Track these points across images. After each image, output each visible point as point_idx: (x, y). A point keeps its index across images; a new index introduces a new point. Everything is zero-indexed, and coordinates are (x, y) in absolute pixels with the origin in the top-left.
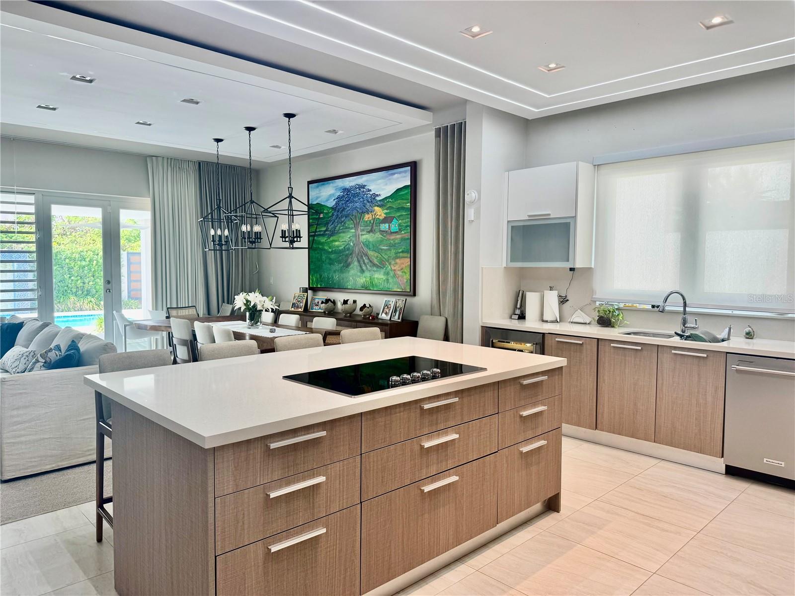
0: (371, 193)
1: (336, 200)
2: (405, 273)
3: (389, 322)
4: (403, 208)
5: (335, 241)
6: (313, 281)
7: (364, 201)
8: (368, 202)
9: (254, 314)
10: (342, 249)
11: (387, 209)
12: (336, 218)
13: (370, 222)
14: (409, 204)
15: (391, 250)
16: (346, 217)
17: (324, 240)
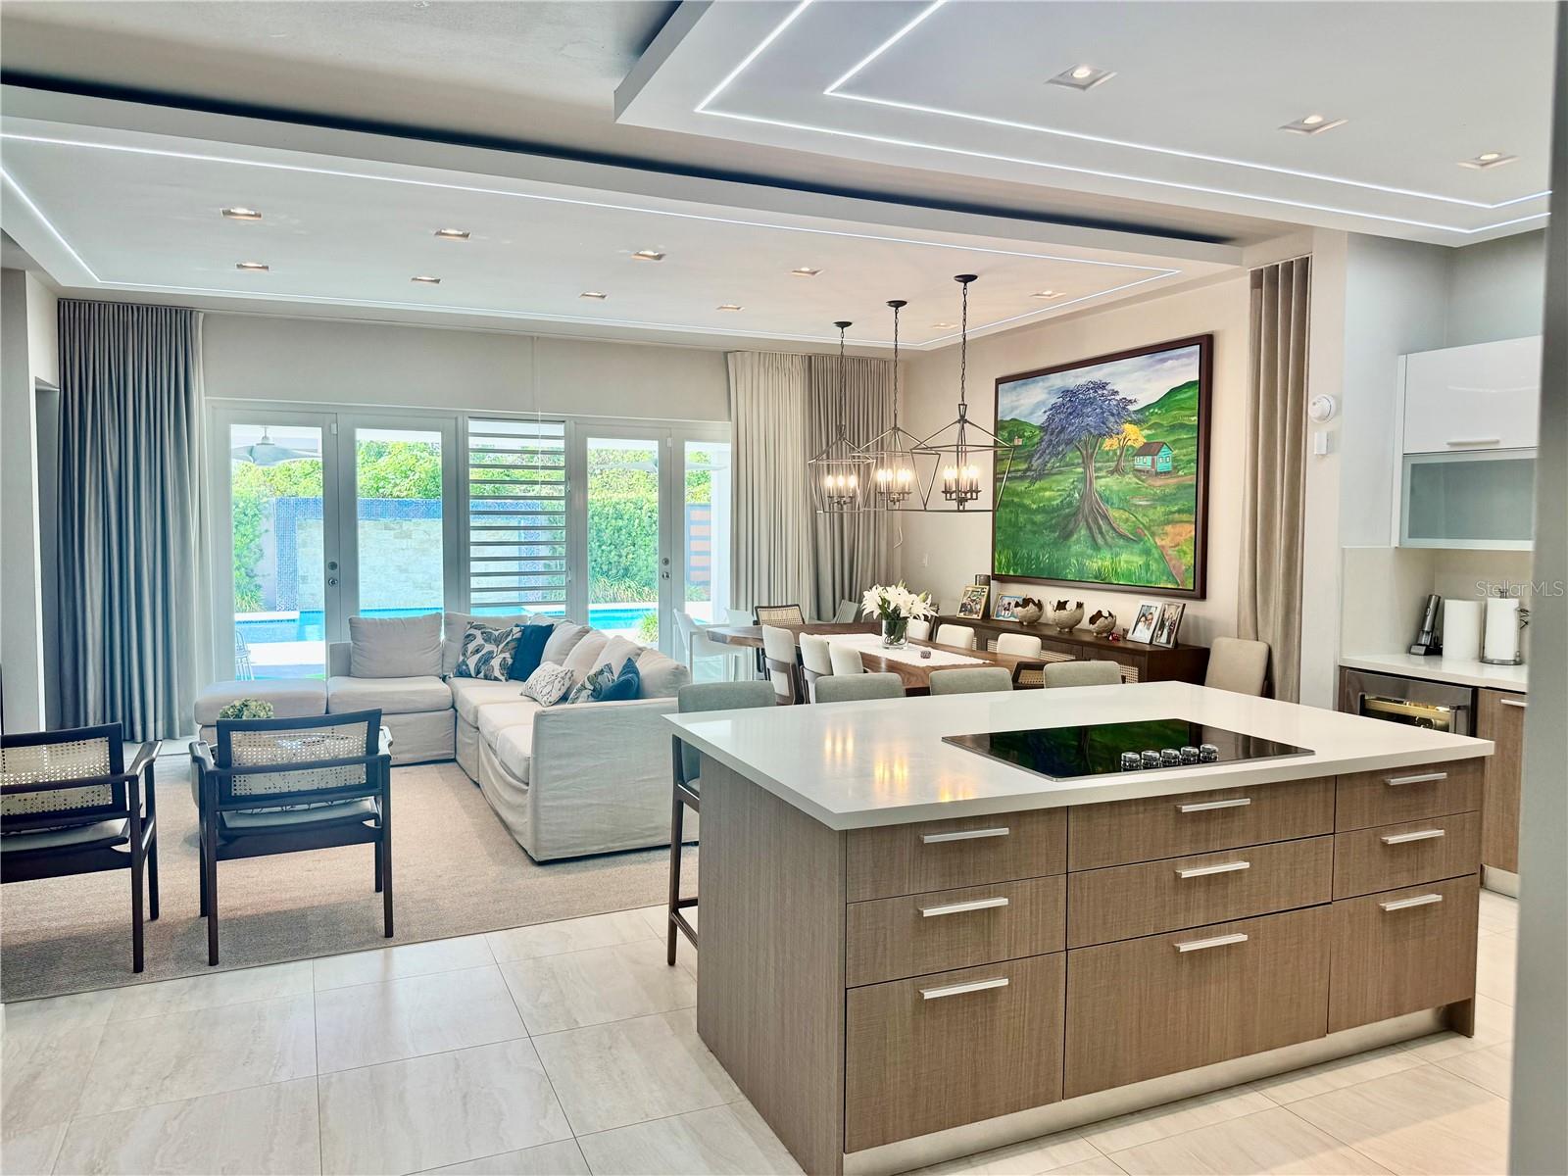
0: (1118, 398)
1: (1048, 413)
2: (1185, 553)
3: (1148, 648)
4: (1182, 426)
5: (1045, 490)
6: (1000, 564)
7: (1103, 413)
8: (1113, 415)
9: (894, 624)
10: (1057, 505)
11: (1149, 428)
12: (1048, 447)
13: (1116, 454)
14: (1196, 418)
15: (1156, 508)
16: (1067, 444)
17: (1023, 488)
